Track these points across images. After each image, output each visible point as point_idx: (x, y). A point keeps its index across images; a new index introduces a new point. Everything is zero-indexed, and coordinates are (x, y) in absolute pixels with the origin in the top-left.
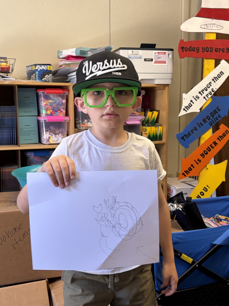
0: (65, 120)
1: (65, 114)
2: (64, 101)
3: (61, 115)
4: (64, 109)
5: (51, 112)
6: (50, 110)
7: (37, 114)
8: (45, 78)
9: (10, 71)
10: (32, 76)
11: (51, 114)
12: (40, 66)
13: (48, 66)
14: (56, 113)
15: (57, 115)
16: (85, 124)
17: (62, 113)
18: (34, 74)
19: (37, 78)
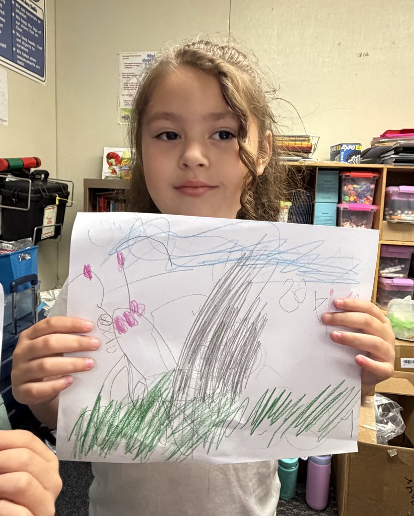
0: (371, 210)
1: (372, 202)
2: (373, 186)
3: (367, 203)
4: (371, 196)
5: (355, 199)
6: (354, 196)
7: (337, 201)
8: (352, 160)
9: (312, 151)
10: (336, 157)
11: (355, 202)
12: (347, 146)
13: (357, 145)
14: (360, 200)
15: (362, 202)
16: (397, 215)
17: (368, 200)
18: (339, 155)
19: (342, 159)
